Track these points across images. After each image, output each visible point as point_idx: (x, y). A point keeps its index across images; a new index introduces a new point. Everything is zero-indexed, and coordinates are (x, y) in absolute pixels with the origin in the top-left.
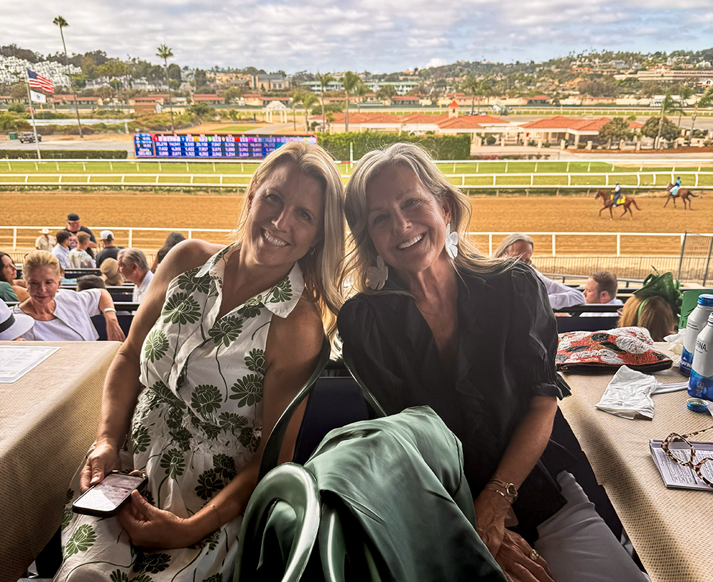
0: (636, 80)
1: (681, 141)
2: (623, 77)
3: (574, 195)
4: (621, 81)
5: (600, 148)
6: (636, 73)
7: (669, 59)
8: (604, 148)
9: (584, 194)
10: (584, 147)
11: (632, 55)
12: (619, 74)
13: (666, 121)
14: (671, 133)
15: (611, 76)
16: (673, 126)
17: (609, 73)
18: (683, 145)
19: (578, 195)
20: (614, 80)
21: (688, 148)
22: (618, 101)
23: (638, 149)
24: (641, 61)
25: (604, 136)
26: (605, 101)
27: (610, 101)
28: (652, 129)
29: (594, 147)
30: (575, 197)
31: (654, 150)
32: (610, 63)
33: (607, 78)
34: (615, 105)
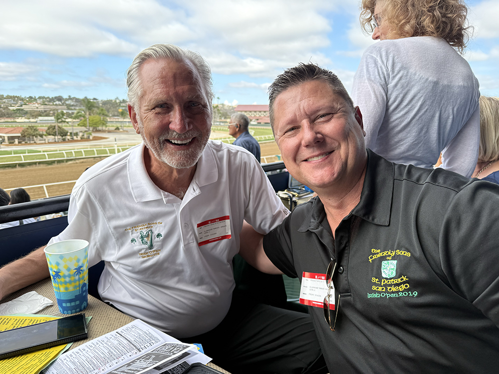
0: (22, 110)
1: (69, 137)
2: (15, 108)
3: (28, 167)
4: (14, 110)
5: (23, 143)
6: (21, 106)
7: (38, 100)
8: (26, 143)
10: (13, 143)
11: (16, 97)
12: (11, 106)
13: (59, 127)
14: (63, 134)
15: (7, 107)
16: (63, 130)
17: (5, 106)
18: (70, 139)
19: (31, 166)
20: (9, 109)
21: (73, 141)
22: (18, 120)
23: (47, 142)
24: (22, 100)
25: (25, 136)
26: (9, 120)
27: (12, 120)
28: (52, 131)
29: (19, 143)
30: (29, 168)
31: (55, 142)
32: (4, 101)
33: (4, 109)
34: (16, 122)
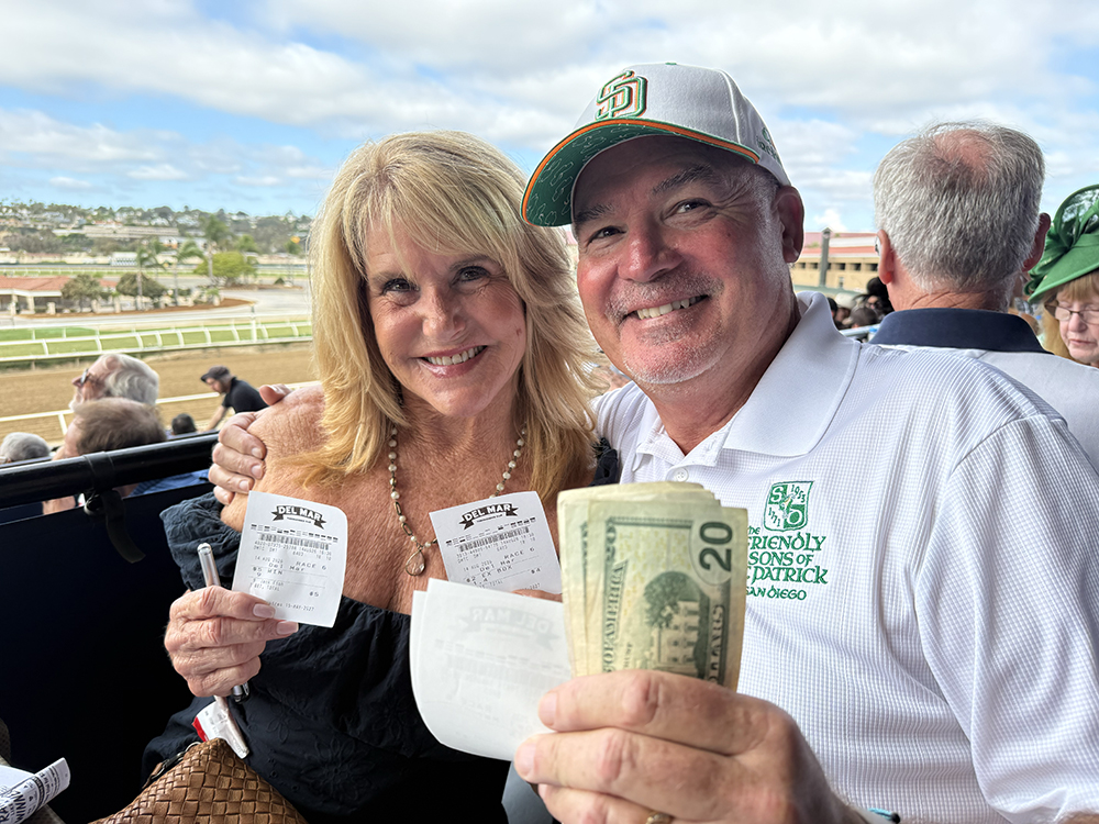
0: (83, 236)
2: (66, 232)
4: (64, 237)
5: (67, 311)
6: (81, 227)
8: (72, 311)
9: (71, 365)
10: (44, 311)
12: (59, 228)
13: (144, 277)
14: (154, 292)
15: (49, 231)
16: (154, 283)
17: (45, 228)
18: (171, 305)
21: (176, 307)
25: (69, 297)
28: (129, 286)
29: (57, 311)
